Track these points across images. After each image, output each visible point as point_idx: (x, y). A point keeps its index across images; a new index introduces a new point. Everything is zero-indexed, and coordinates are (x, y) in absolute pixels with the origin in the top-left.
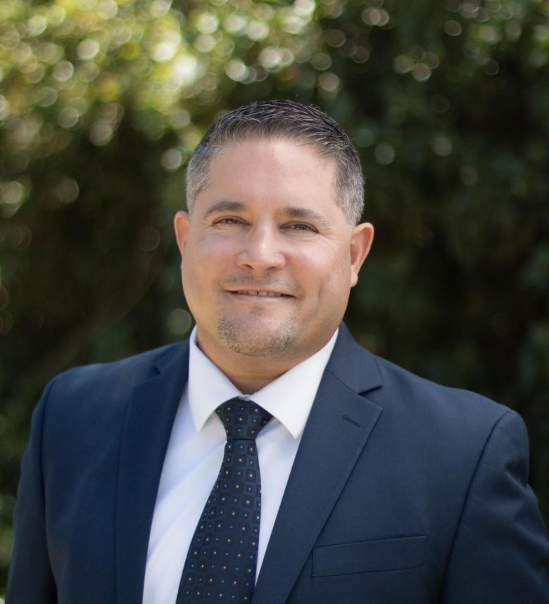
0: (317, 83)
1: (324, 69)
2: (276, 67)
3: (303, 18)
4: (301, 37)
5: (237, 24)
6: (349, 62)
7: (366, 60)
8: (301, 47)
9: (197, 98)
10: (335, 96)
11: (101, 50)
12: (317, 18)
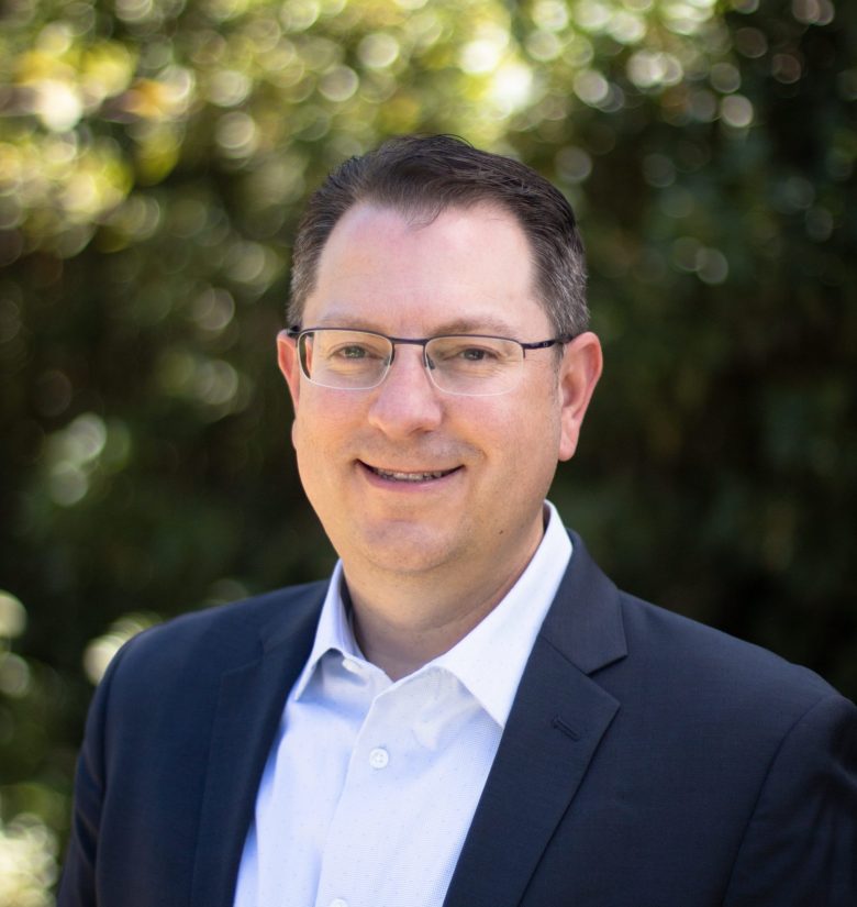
0: (717, 113)
1: (729, 92)
2: (656, 86)
3: (701, 10)
4: (697, 39)
5: (598, 18)
6: (770, 81)
7: (797, 78)
8: (695, 54)
9: (535, 132)
10: (746, 133)
11: (402, 55)
12: (721, 10)
